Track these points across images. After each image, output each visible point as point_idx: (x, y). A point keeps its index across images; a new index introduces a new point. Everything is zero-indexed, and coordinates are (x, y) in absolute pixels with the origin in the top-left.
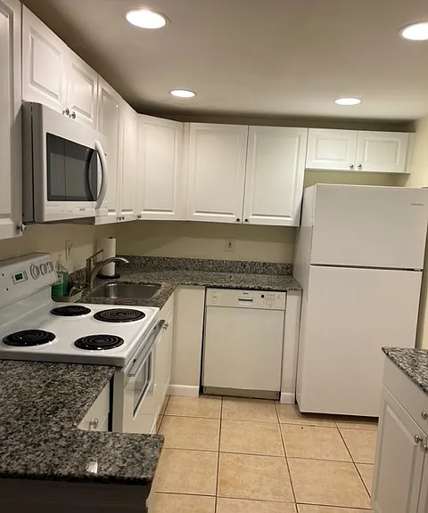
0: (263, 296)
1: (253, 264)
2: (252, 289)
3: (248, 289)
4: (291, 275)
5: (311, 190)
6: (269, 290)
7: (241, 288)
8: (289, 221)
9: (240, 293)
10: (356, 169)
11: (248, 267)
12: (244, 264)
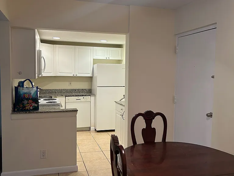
0: (84, 98)
1: (78, 90)
2: (80, 96)
3: (79, 96)
4: (91, 92)
5: (95, 65)
6: (85, 96)
7: (77, 96)
8: (90, 75)
9: (77, 97)
10: (108, 59)
11: (77, 91)
12: (75, 90)
